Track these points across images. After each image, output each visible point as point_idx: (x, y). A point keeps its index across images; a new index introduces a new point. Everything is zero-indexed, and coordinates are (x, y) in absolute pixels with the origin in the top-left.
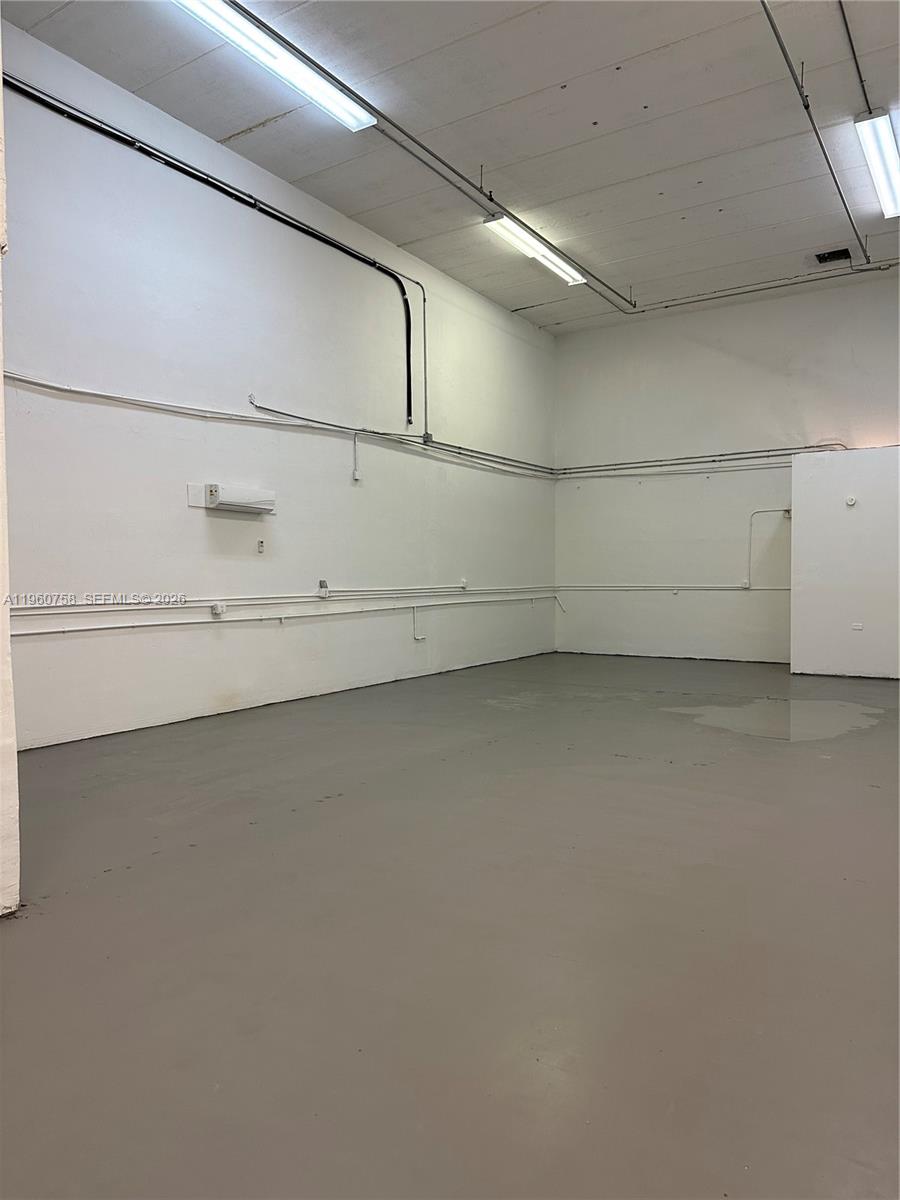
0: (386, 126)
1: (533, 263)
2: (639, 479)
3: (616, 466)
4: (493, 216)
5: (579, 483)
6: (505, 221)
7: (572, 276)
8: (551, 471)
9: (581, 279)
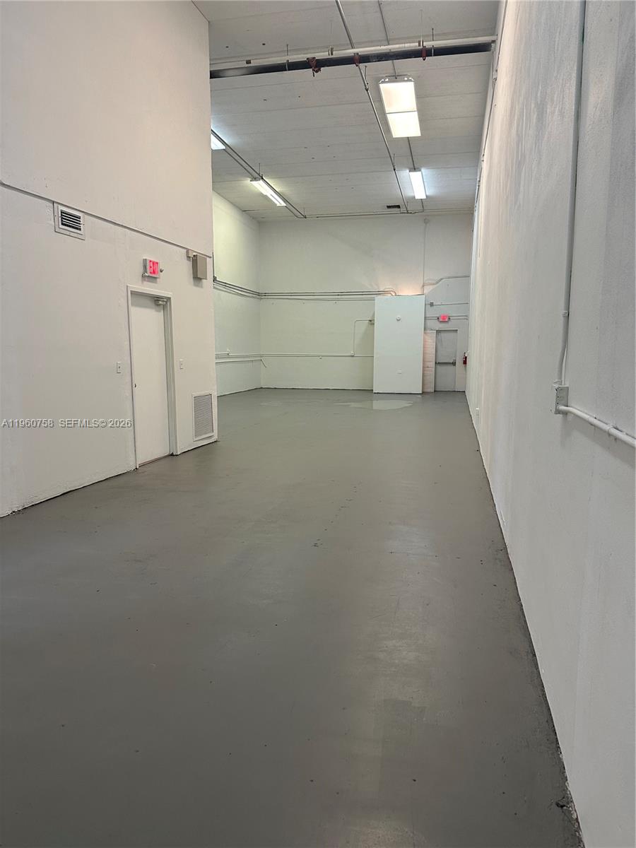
0: (229, 150)
1: (266, 197)
2: (304, 301)
3: (292, 294)
4: (255, 179)
5: (272, 301)
6: (261, 182)
7: (280, 203)
8: (259, 294)
9: (283, 204)
